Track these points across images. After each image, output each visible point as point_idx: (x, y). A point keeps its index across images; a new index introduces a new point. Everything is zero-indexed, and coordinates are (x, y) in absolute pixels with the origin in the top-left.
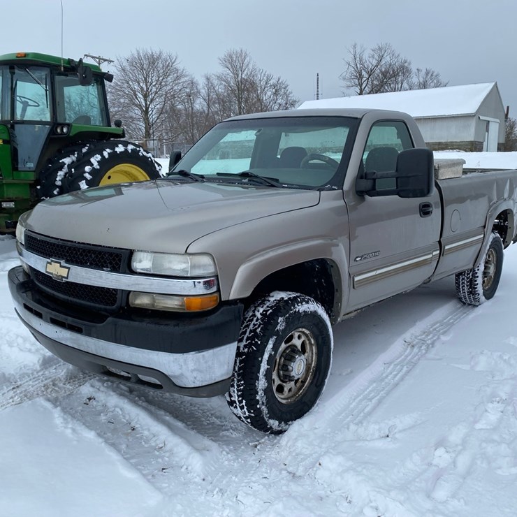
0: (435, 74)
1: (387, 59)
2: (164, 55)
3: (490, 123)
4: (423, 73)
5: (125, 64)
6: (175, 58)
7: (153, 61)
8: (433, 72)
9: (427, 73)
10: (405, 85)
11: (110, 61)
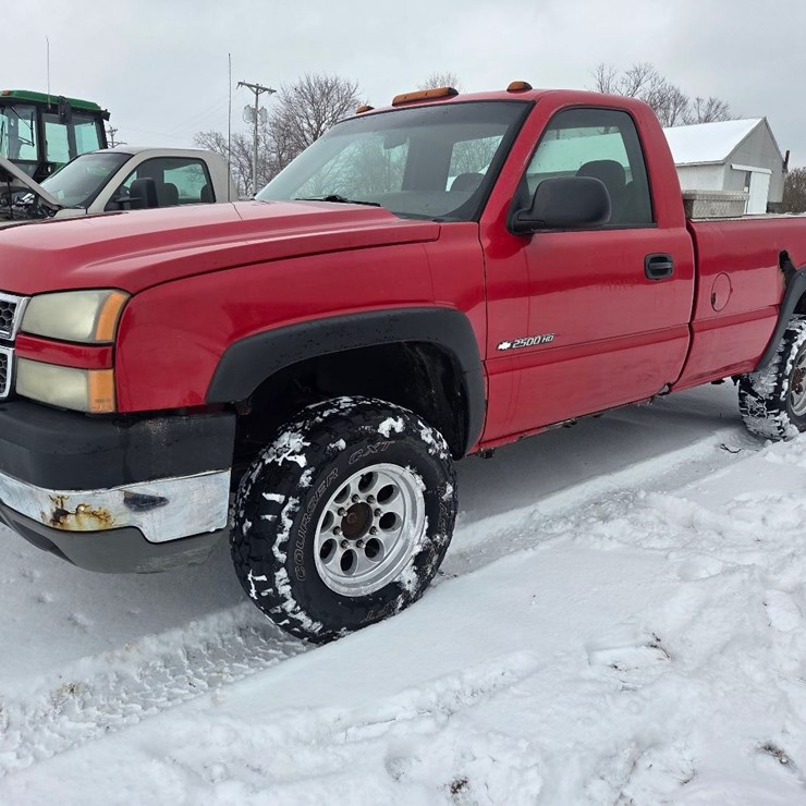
0: (721, 106)
1: (646, 86)
2: (342, 84)
3: (753, 174)
4: (704, 105)
5: (292, 94)
6: (354, 86)
7: (327, 90)
8: (720, 103)
9: (711, 104)
10: (679, 119)
11: (272, 91)
